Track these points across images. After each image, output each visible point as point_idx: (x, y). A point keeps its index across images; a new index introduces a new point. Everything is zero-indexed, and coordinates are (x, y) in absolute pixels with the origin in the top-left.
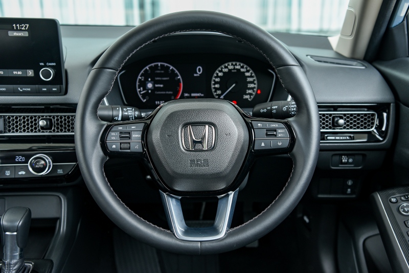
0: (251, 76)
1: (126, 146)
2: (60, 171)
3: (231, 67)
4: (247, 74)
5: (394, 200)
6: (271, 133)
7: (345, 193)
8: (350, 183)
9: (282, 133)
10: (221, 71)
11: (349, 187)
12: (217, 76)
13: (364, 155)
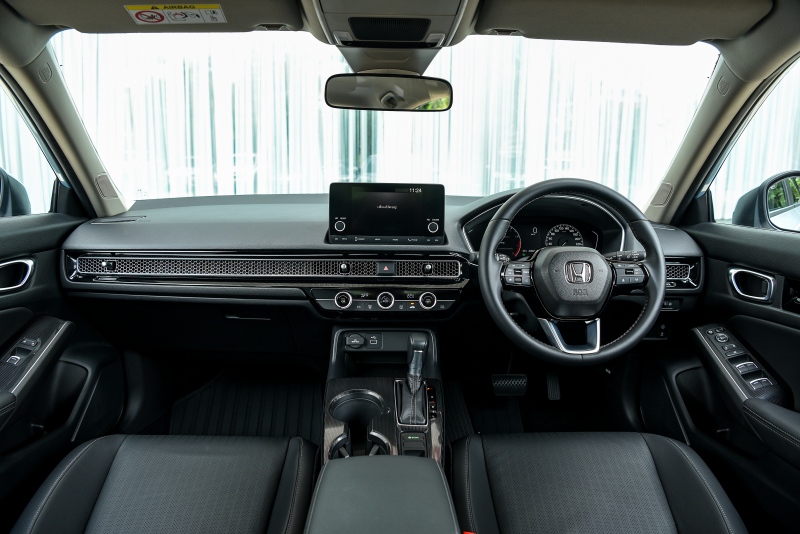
0: (578, 237)
1: (519, 280)
2: (443, 307)
3: (562, 228)
4: (575, 234)
5: (710, 332)
6: (629, 272)
7: (659, 336)
8: (663, 327)
9: (638, 271)
10: (553, 232)
11: (662, 330)
12: (550, 236)
13: (681, 300)
